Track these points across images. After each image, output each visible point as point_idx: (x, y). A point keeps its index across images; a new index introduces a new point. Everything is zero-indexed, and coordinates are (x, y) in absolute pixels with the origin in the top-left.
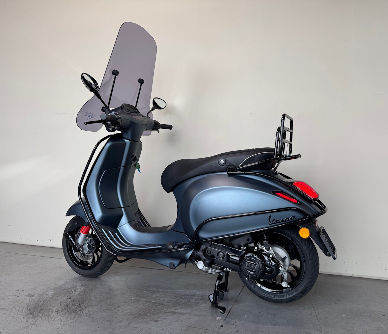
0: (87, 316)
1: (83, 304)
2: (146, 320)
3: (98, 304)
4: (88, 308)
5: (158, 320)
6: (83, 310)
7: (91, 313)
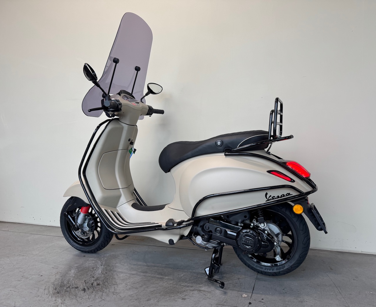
0: (114, 295)
1: (108, 282)
2: (174, 297)
3: (122, 283)
4: (113, 287)
5: (185, 297)
6: (109, 288)
7: (118, 291)
